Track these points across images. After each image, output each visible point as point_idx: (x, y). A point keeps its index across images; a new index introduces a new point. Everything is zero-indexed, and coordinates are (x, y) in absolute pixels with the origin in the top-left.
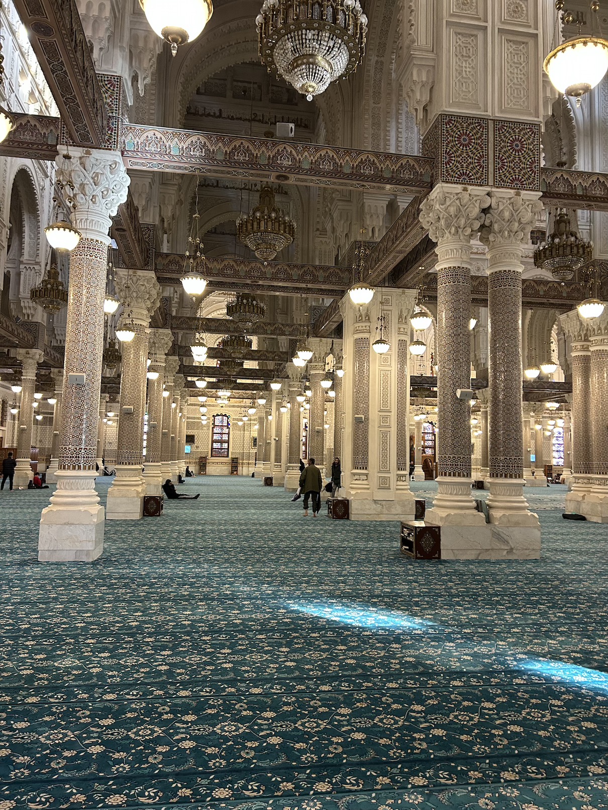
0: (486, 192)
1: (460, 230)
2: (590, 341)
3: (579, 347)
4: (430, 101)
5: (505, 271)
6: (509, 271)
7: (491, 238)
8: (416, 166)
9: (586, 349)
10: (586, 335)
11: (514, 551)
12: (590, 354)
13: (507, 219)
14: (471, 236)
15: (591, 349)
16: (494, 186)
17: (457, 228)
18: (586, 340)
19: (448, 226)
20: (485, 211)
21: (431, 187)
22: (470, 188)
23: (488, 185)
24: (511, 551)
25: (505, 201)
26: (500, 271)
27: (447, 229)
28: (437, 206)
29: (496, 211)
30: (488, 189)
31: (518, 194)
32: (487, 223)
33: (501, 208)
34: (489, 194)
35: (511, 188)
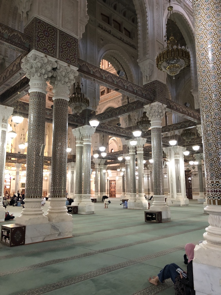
0: (55, 61)
1: (42, 75)
2: (83, 141)
3: (79, 143)
4: (30, 10)
5: (62, 99)
6: (64, 100)
7: (56, 83)
8: (22, 38)
9: (82, 143)
10: (82, 138)
11: (61, 234)
12: (83, 146)
13: (63, 76)
14: (47, 79)
15: (84, 143)
16: (58, 59)
17: (41, 74)
18: (82, 140)
19: (36, 71)
20: (54, 69)
21: (29, 51)
22: (48, 56)
23: (56, 58)
24: (59, 234)
25: (63, 67)
26: (60, 99)
27: (36, 73)
28: (32, 61)
29: (59, 71)
30: (56, 59)
31: (69, 66)
32: (55, 76)
33: (61, 70)
34: (56, 62)
35: (66, 62)
